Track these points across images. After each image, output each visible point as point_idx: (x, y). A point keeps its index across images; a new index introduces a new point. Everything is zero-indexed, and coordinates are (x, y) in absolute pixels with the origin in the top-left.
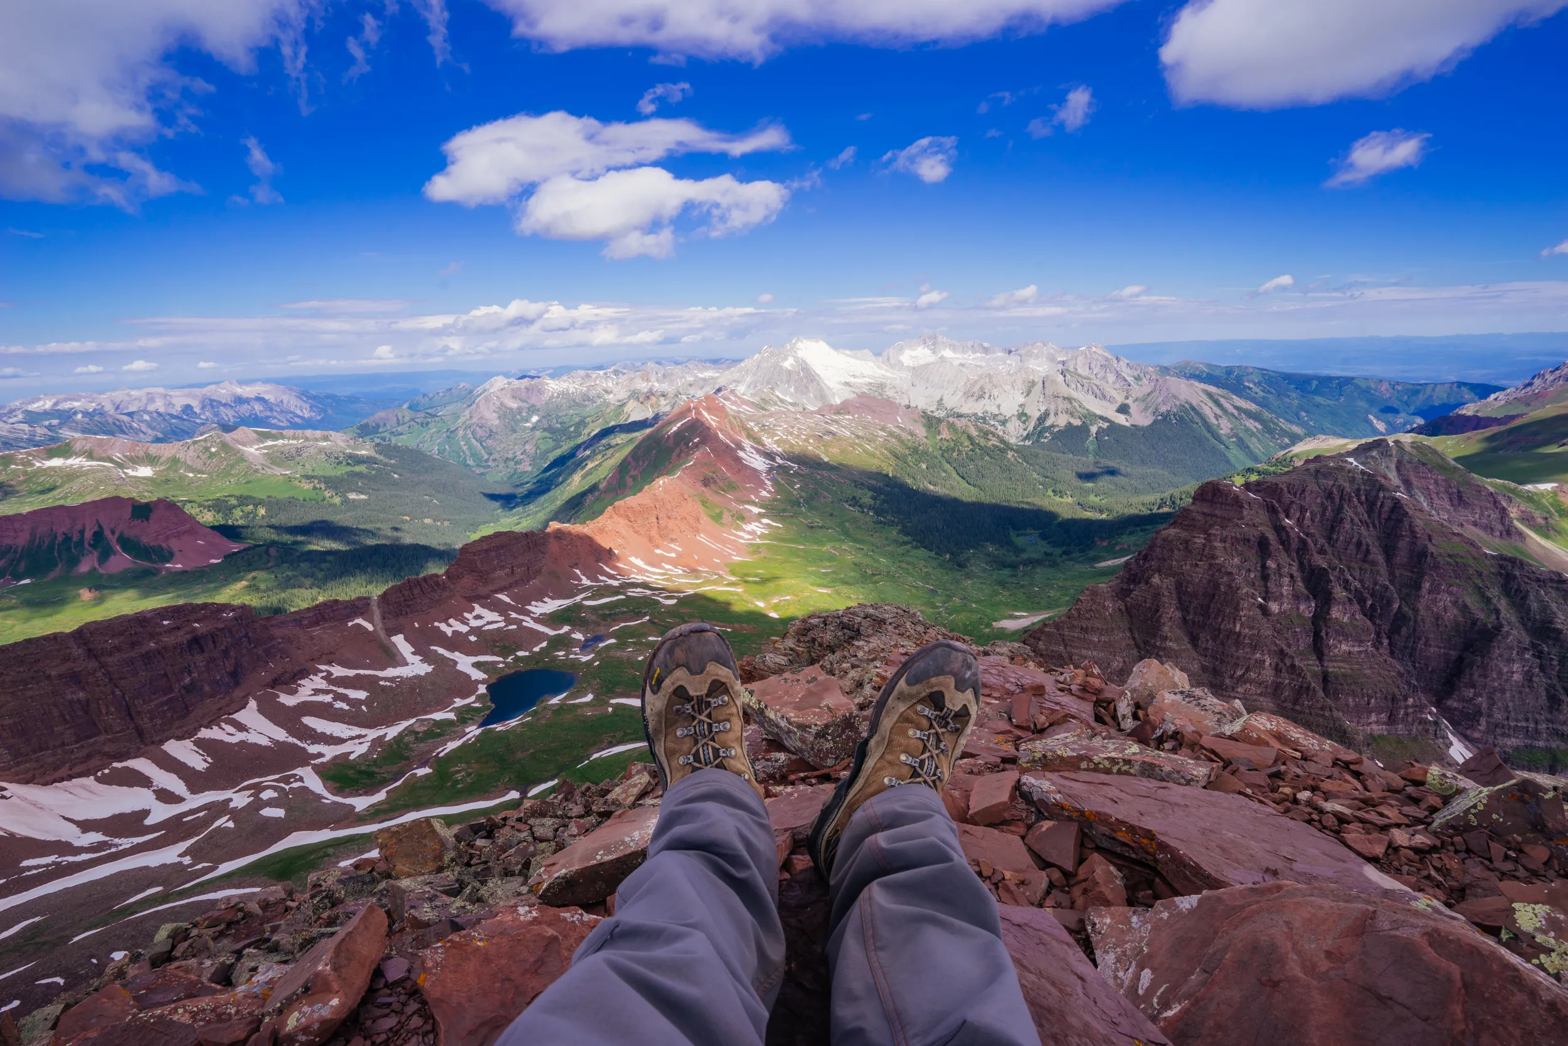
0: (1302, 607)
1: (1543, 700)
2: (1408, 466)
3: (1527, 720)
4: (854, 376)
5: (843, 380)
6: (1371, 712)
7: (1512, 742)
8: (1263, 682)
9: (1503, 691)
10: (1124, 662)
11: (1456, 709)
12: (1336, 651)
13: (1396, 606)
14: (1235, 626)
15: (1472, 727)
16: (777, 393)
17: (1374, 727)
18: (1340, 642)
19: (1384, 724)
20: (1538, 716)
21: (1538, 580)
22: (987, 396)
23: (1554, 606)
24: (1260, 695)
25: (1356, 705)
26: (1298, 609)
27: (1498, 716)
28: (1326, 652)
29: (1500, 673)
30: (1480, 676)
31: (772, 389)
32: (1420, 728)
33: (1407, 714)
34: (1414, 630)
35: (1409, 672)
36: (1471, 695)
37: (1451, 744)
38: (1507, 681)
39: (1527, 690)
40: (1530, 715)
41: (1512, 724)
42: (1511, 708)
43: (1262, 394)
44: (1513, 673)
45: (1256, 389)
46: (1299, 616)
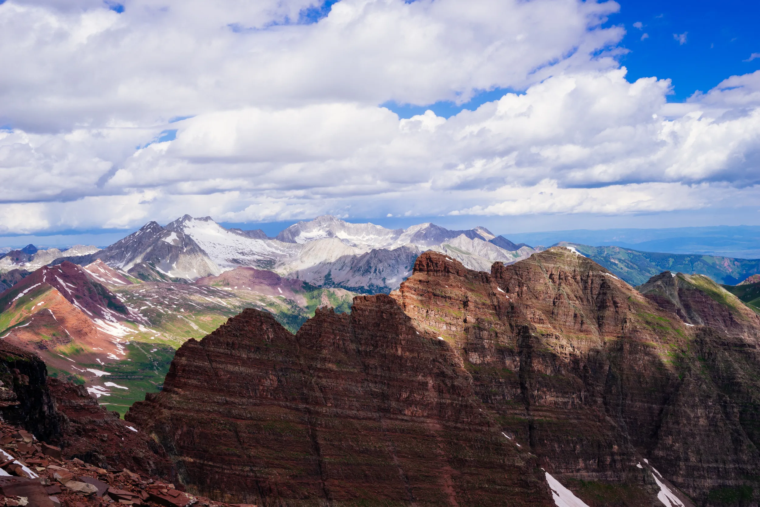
0: (508, 362)
1: (728, 443)
2: (687, 293)
3: (717, 461)
4: (243, 254)
5: (231, 257)
6: (578, 458)
7: (708, 483)
8: (428, 404)
9: (693, 436)
10: (279, 381)
11: (662, 457)
12: (542, 401)
13: (607, 368)
14: (397, 350)
15: (676, 473)
16: (158, 269)
17: (584, 473)
18: (544, 393)
19: (594, 470)
20: (725, 457)
21: (723, 344)
22: (373, 270)
23: (736, 366)
24: (428, 417)
25: (562, 451)
26: (504, 363)
27: (693, 459)
28: (532, 402)
29: (688, 418)
30: (673, 423)
31: (152, 264)
32: (630, 475)
33: (614, 461)
34: (622, 387)
35: (622, 427)
36: (670, 442)
37: (659, 489)
38: (695, 425)
39: (713, 434)
40: (719, 457)
41: (705, 466)
42: (702, 451)
43: (626, 269)
44: (698, 418)
45: (620, 265)
46: (505, 368)
